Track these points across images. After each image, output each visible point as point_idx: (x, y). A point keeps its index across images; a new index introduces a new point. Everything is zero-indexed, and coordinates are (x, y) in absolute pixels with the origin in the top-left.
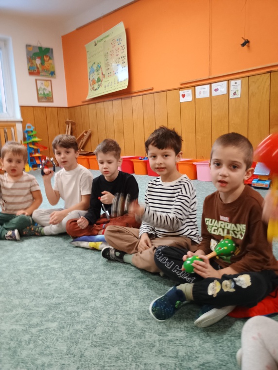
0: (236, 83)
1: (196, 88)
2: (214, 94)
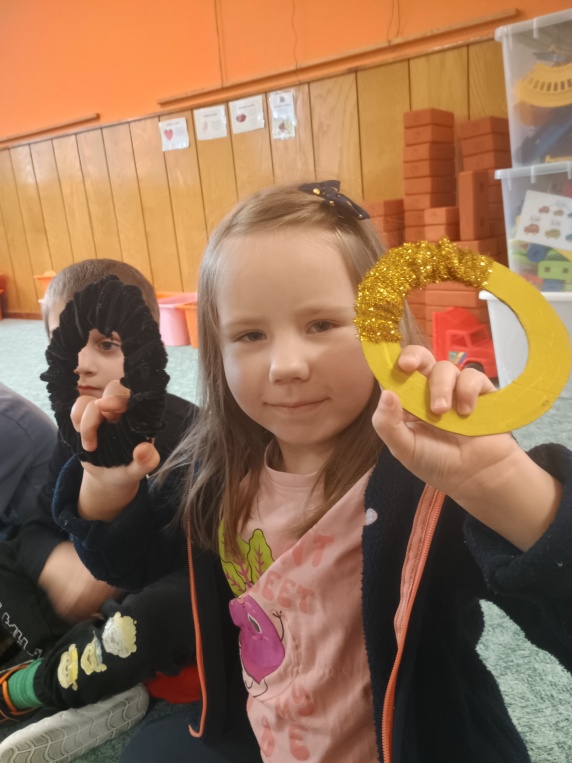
0: (282, 100)
1: (197, 113)
2: (237, 128)
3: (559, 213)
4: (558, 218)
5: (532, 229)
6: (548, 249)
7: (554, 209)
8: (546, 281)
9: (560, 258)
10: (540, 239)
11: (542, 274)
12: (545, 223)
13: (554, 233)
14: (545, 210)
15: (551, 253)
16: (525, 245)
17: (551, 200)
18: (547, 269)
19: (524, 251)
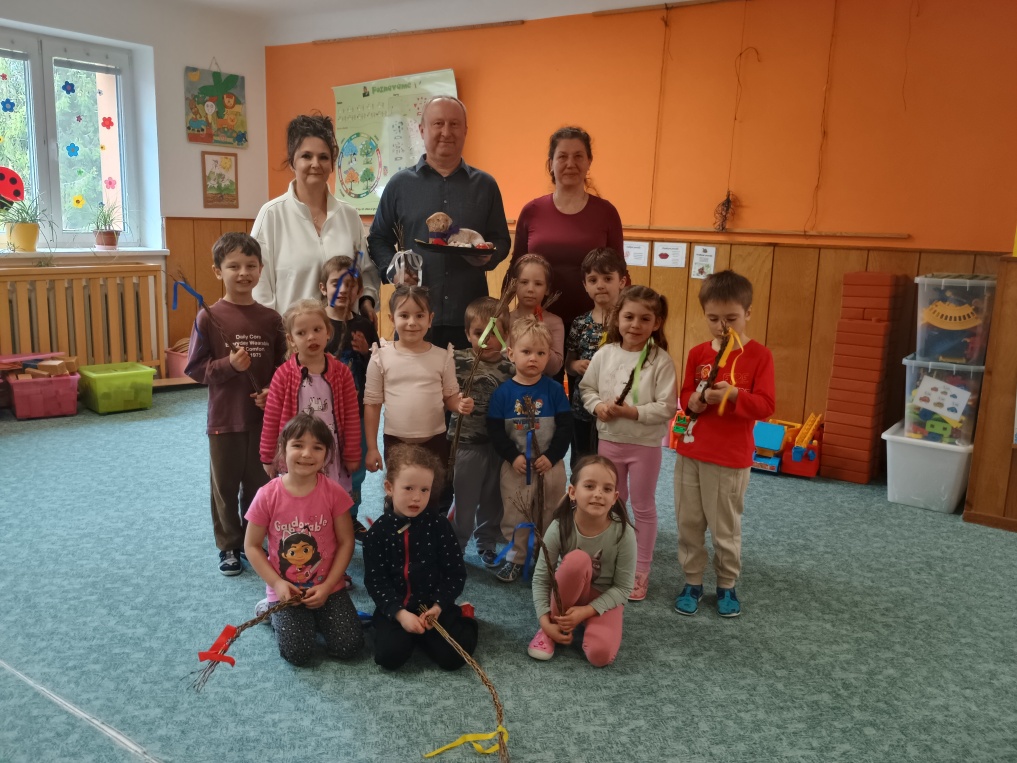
3: (945, 393)
4: (943, 396)
5: (925, 399)
6: (934, 413)
7: (941, 390)
8: (930, 433)
9: (942, 420)
10: (930, 407)
11: (928, 428)
12: (935, 397)
13: (940, 405)
14: (935, 389)
15: (935, 416)
16: (918, 408)
17: (941, 384)
18: (932, 426)
19: (917, 412)
